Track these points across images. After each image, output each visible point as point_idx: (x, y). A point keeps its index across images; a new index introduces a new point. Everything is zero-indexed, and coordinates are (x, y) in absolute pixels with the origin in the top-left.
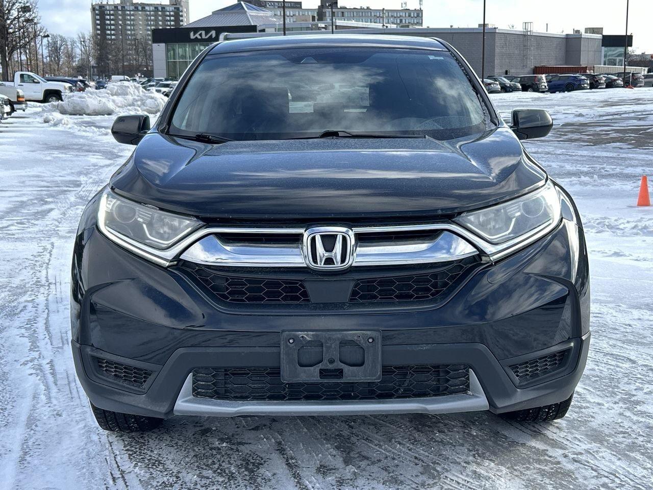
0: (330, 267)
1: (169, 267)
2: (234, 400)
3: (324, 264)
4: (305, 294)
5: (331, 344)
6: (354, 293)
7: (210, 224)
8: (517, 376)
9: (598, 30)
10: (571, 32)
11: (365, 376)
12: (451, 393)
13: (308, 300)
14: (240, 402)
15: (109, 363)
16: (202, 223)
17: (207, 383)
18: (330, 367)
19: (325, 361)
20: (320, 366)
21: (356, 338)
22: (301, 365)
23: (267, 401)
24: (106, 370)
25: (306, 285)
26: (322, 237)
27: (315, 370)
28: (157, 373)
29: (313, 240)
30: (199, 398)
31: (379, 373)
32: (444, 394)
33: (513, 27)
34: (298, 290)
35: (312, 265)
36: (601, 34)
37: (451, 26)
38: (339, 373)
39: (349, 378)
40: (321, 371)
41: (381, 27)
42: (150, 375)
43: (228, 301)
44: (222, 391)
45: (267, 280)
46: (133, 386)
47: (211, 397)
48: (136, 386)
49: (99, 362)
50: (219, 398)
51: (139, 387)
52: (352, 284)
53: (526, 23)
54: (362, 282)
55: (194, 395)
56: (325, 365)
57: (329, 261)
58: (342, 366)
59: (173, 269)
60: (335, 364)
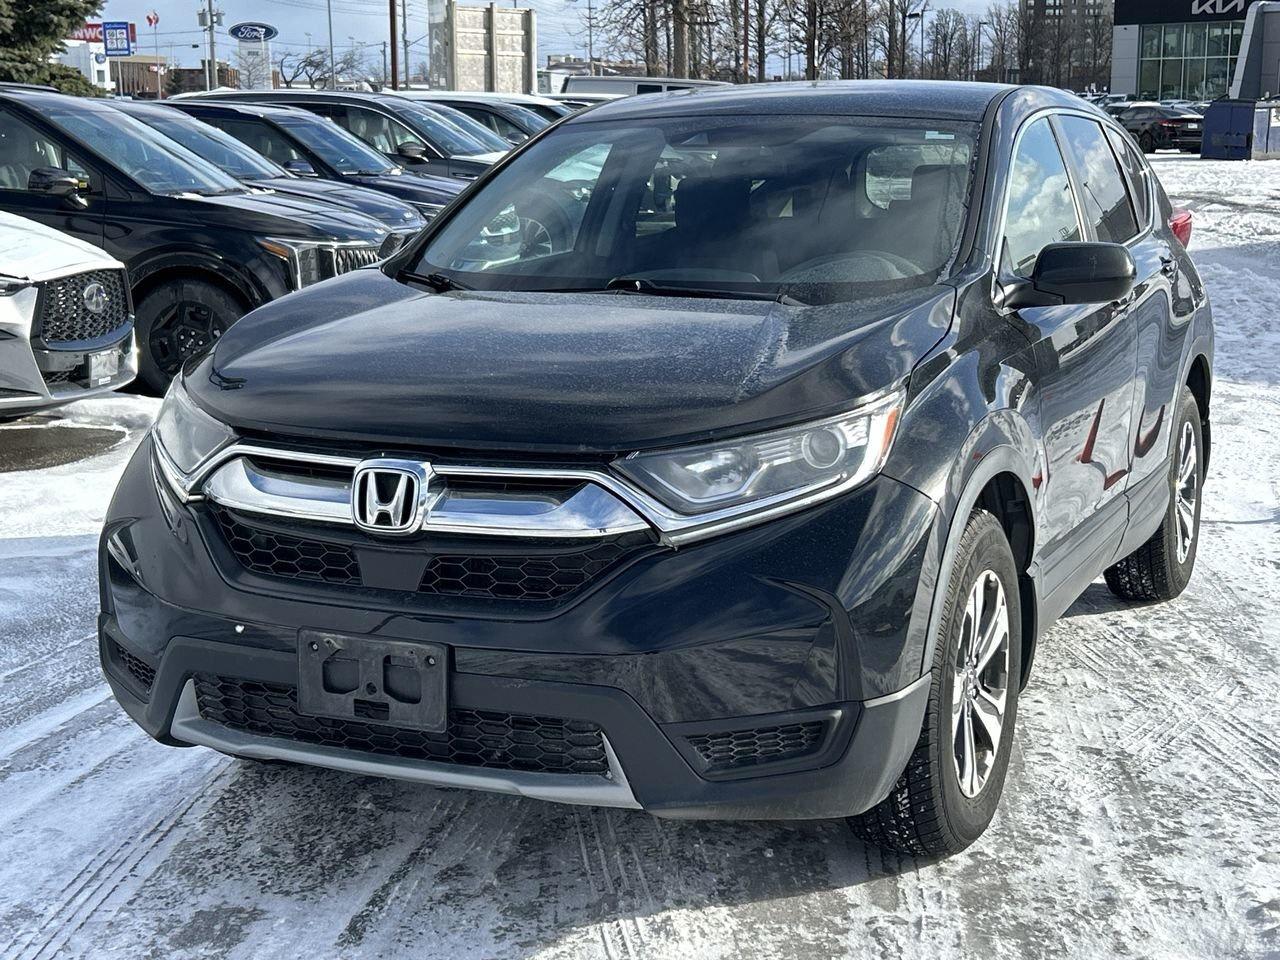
0: (383, 529)
1: (188, 503)
2: (251, 732)
3: (377, 523)
4: (355, 571)
5: (371, 660)
6: (428, 577)
7: (244, 438)
8: (708, 756)
11: (422, 721)
12: (578, 770)
13: (357, 582)
16: (237, 436)
17: (214, 699)
18: (369, 698)
19: (362, 688)
20: (355, 695)
21: (407, 654)
22: (329, 689)
23: (295, 741)
25: (358, 555)
26: (377, 474)
27: (348, 700)
29: (365, 477)
30: (208, 721)
31: (443, 717)
32: (567, 771)
34: (344, 561)
35: (360, 524)
38: (382, 709)
39: (397, 721)
40: (357, 702)
43: (249, 568)
44: (240, 715)
45: (303, 540)
47: (222, 723)
50: (232, 726)
52: (427, 560)
54: (442, 560)
55: (202, 715)
56: (362, 694)
57: (384, 518)
58: (388, 699)
59: (193, 507)
60: (377, 694)
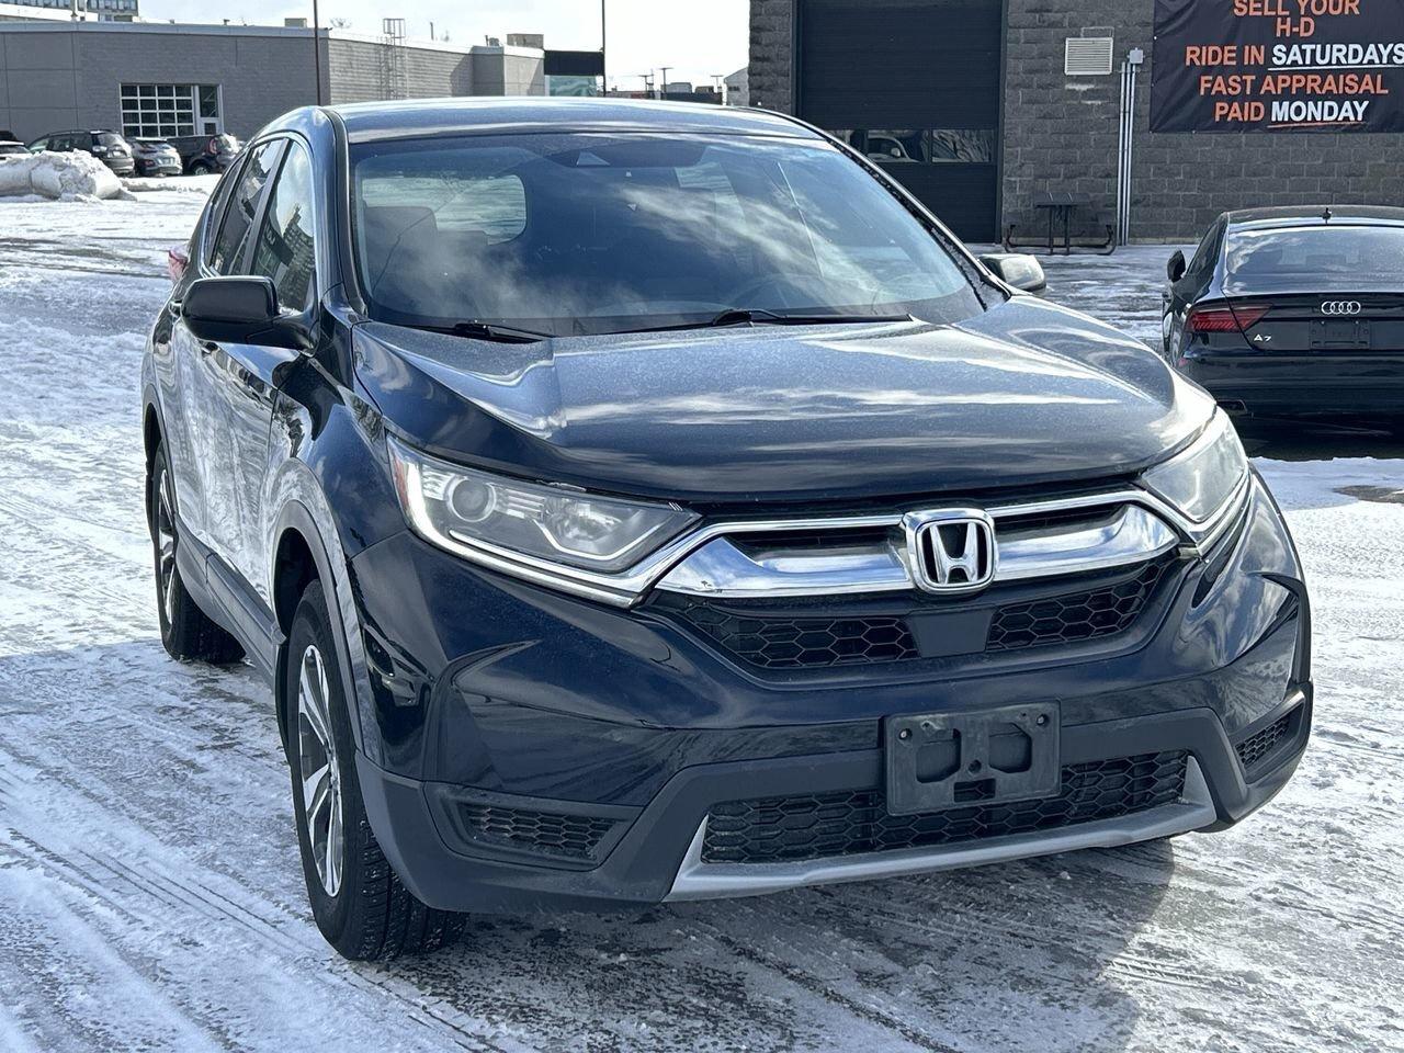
0: (957, 587)
1: (633, 606)
2: (783, 861)
3: (950, 582)
4: (909, 641)
5: (976, 734)
6: (994, 635)
7: (709, 516)
8: (1243, 761)
9: (532, 40)
10: (482, 43)
11: (1034, 789)
12: (1153, 804)
13: (915, 654)
14: (800, 863)
15: (499, 813)
16: (694, 516)
17: (732, 834)
18: (973, 777)
19: (965, 766)
20: (956, 777)
21: (1018, 718)
22: (923, 780)
23: (845, 856)
24: (490, 829)
25: (913, 624)
26: (941, 528)
27: (946, 787)
28: (629, 824)
29: (927, 537)
30: (714, 865)
31: (1057, 779)
33: (342, 24)
34: (893, 634)
35: (927, 584)
36: (542, 48)
37: (225, 21)
38: (988, 787)
39: (1005, 796)
40: (958, 786)
41: (69, 19)
42: (607, 830)
43: (765, 666)
45: (836, 620)
46: (565, 854)
47: (739, 860)
48: (572, 856)
49: (470, 814)
50: (753, 860)
51: (580, 855)
52: (990, 615)
53: (389, 20)
54: (1006, 611)
55: (702, 860)
56: (964, 775)
57: (958, 575)
58: (993, 773)
59: (640, 610)
60: (982, 770)
